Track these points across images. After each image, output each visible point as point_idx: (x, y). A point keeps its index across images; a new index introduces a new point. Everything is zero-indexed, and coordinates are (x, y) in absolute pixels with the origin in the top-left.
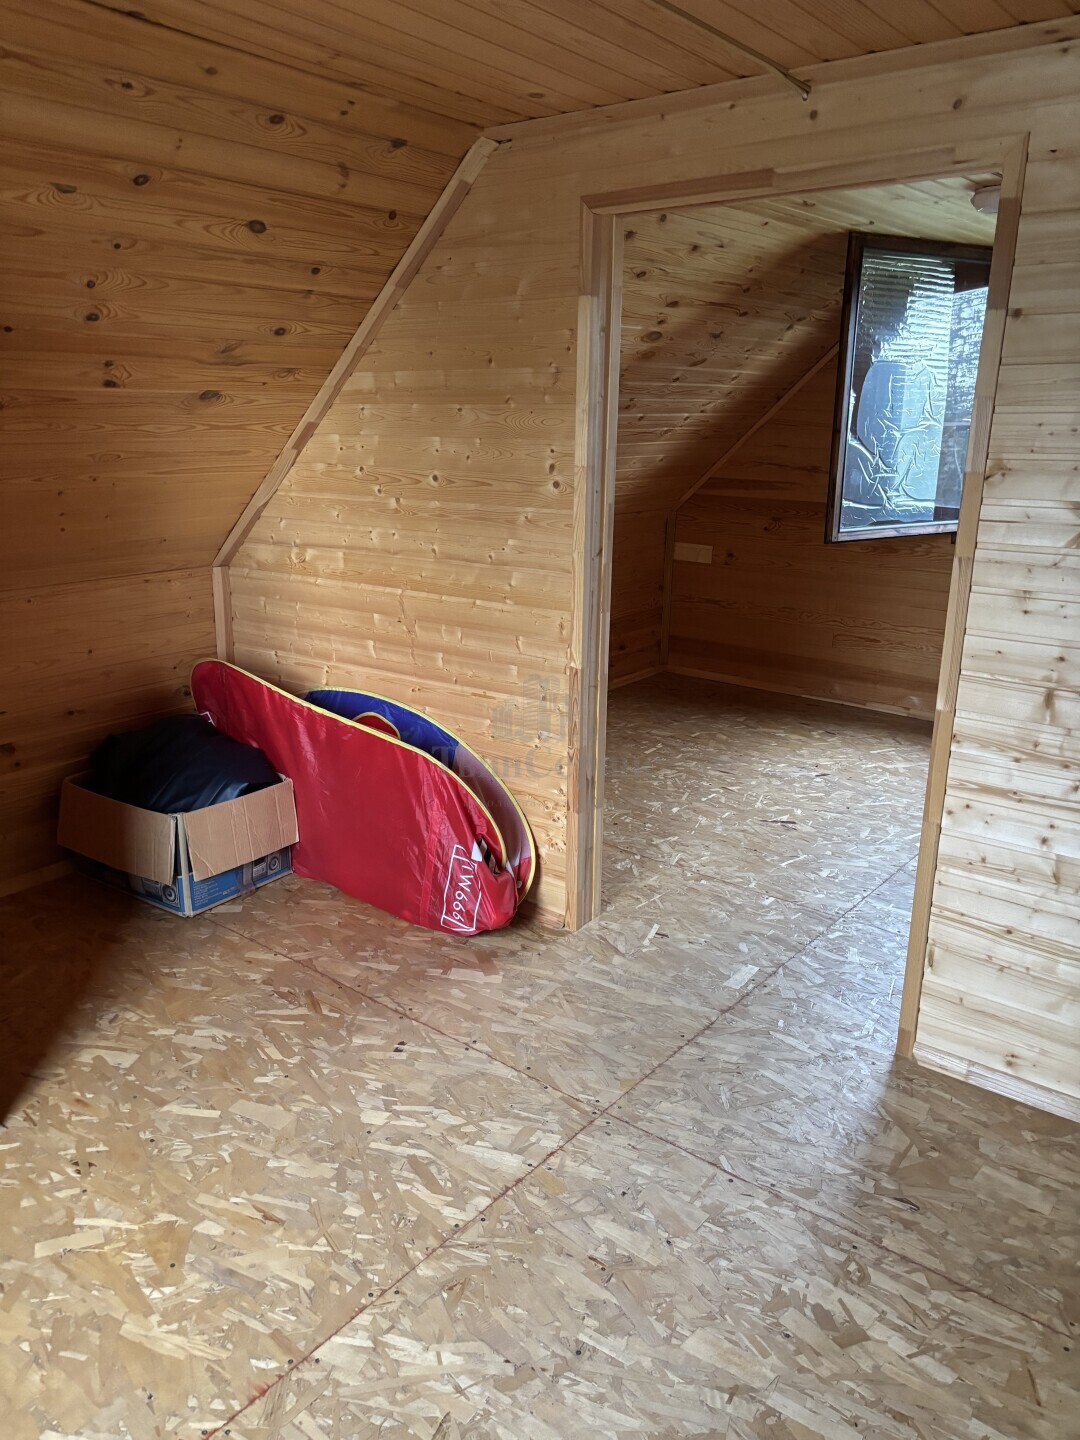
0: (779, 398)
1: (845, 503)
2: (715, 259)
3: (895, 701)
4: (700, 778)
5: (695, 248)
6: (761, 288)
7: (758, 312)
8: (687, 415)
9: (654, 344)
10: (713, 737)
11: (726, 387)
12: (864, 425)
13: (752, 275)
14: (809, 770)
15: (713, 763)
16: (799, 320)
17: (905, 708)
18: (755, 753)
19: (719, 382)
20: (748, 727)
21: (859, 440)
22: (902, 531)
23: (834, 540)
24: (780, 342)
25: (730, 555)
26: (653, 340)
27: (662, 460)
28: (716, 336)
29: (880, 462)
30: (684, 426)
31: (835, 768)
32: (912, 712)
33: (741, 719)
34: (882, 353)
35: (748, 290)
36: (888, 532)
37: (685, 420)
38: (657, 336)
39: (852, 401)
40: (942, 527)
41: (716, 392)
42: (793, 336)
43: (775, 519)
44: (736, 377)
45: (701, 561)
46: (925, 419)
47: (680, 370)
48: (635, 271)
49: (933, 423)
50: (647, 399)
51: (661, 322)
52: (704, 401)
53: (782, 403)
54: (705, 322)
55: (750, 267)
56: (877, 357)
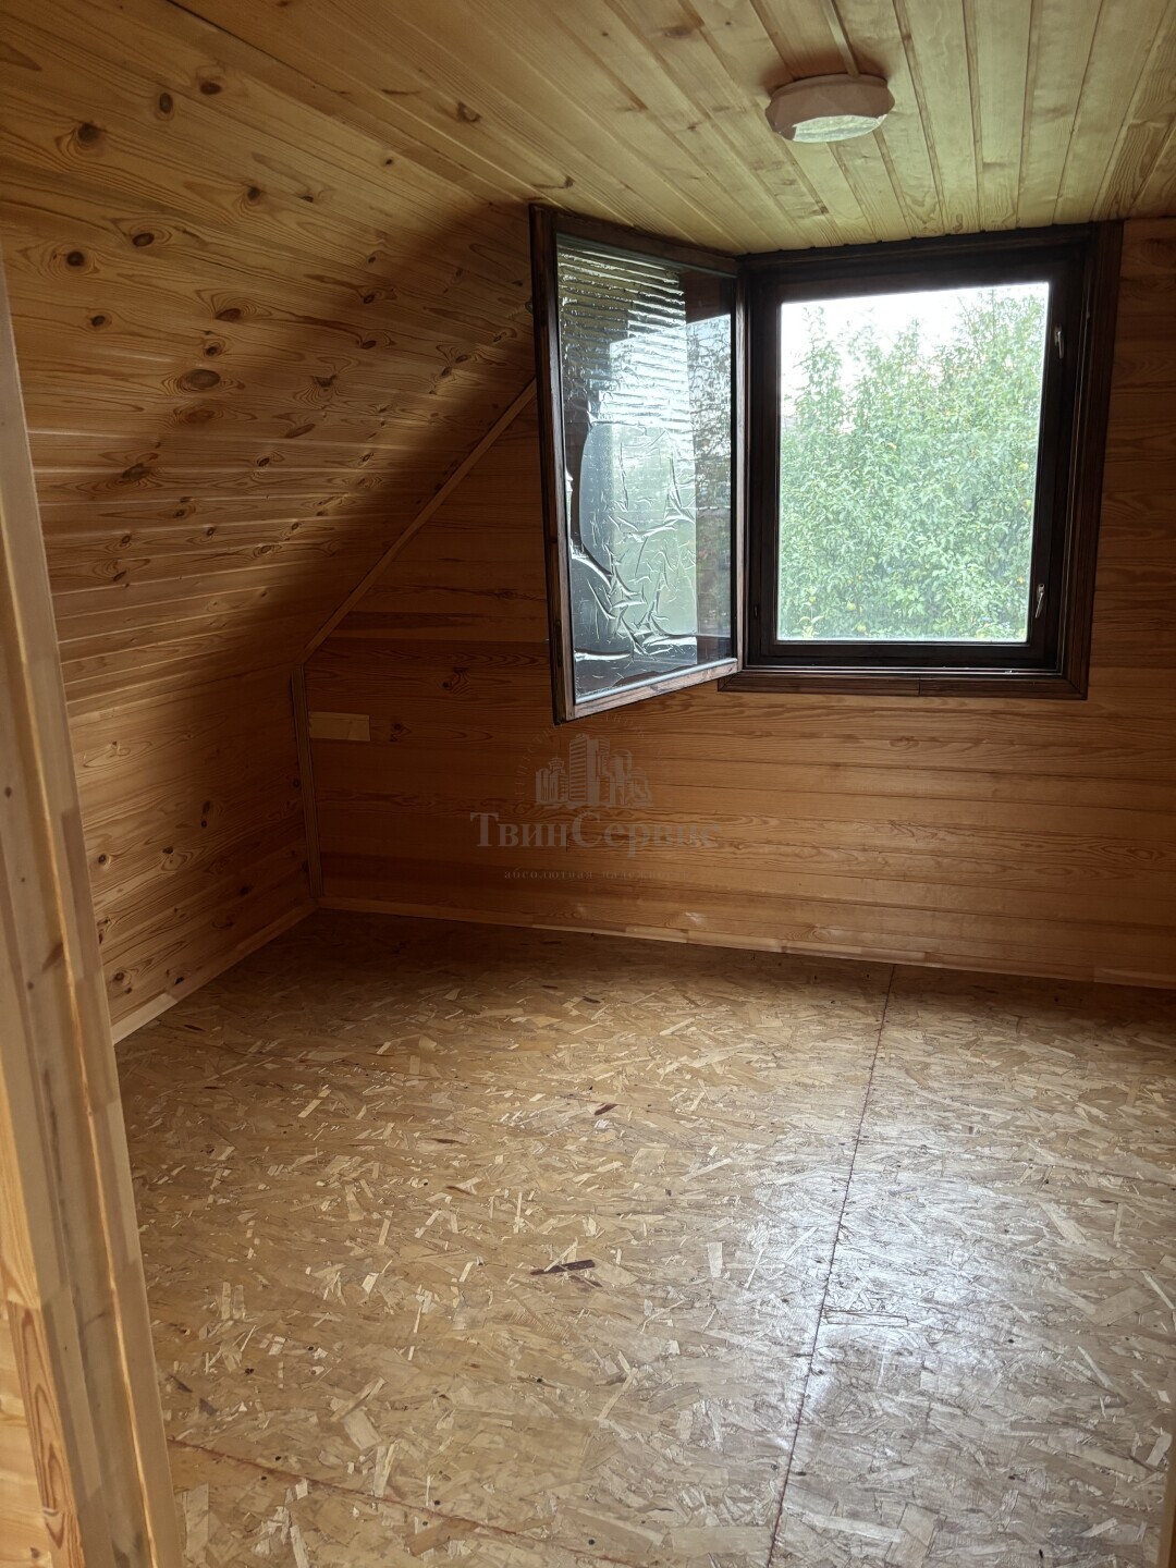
0: (439, 487)
1: (578, 656)
2: (299, 224)
3: (667, 919)
4: (404, 1169)
5: (254, 193)
6: (394, 298)
7: (392, 343)
8: (294, 520)
9: (206, 396)
10: (412, 1046)
11: (356, 471)
12: (590, 525)
13: (374, 269)
14: (583, 1102)
15: (423, 1119)
16: (460, 360)
17: (682, 930)
18: (488, 1076)
19: (342, 464)
20: (468, 1011)
21: (587, 552)
22: (661, 686)
23: (569, 718)
24: (433, 397)
25: (397, 727)
26: (203, 388)
27: (263, 595)
28: (325, 384)
29: (619, 584)
30: (294, 538)
31: (618, 1084)
32: (692, 934)
33: (452, 996)
34: (603, 409)
35: (369, 299)
36: (641, 690)
37: (293, 528)
38: (211, 379)
39: (569, 489)
40: (709, 672)
41: (338, 481)
42: (452, 386)
43: (456, 671)
44: (368, 456)
45: (353, 738)
46: (672, 512)
47: (269, 445)
48: (125, 227)
49: (682, 517)
50: (213, 499)
51: (211, 351)
52: (320, 496)
53: (443, 494)
54: (301, 357)
55: (369, 252)
56: (596, 415)
